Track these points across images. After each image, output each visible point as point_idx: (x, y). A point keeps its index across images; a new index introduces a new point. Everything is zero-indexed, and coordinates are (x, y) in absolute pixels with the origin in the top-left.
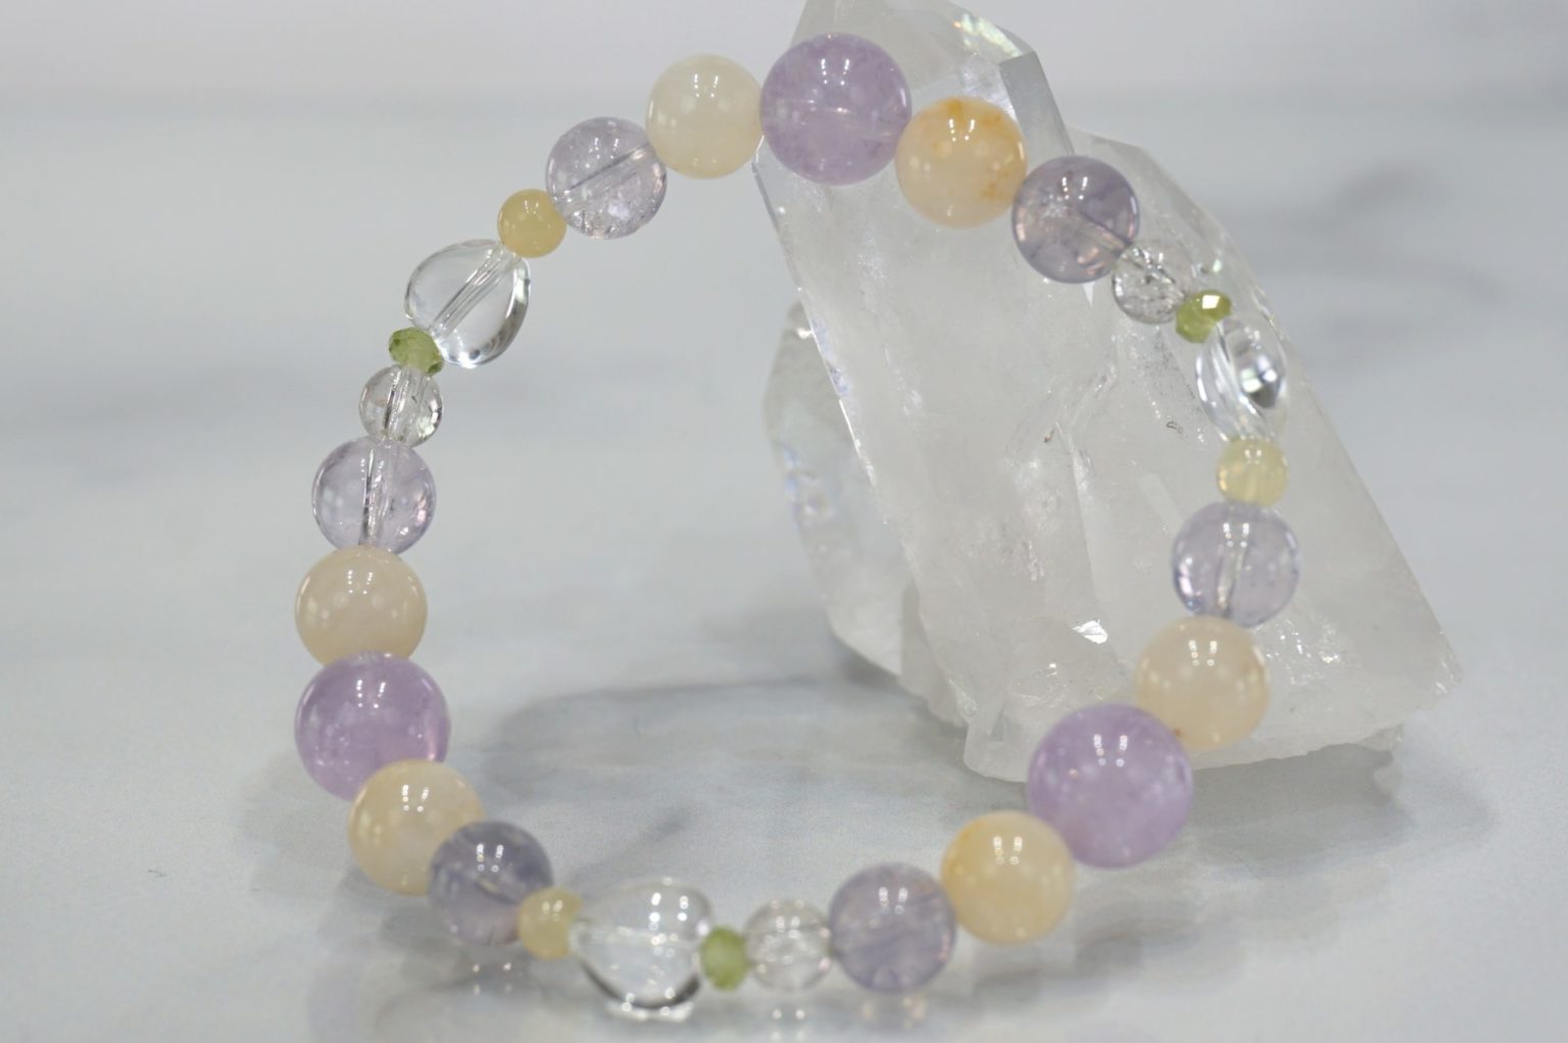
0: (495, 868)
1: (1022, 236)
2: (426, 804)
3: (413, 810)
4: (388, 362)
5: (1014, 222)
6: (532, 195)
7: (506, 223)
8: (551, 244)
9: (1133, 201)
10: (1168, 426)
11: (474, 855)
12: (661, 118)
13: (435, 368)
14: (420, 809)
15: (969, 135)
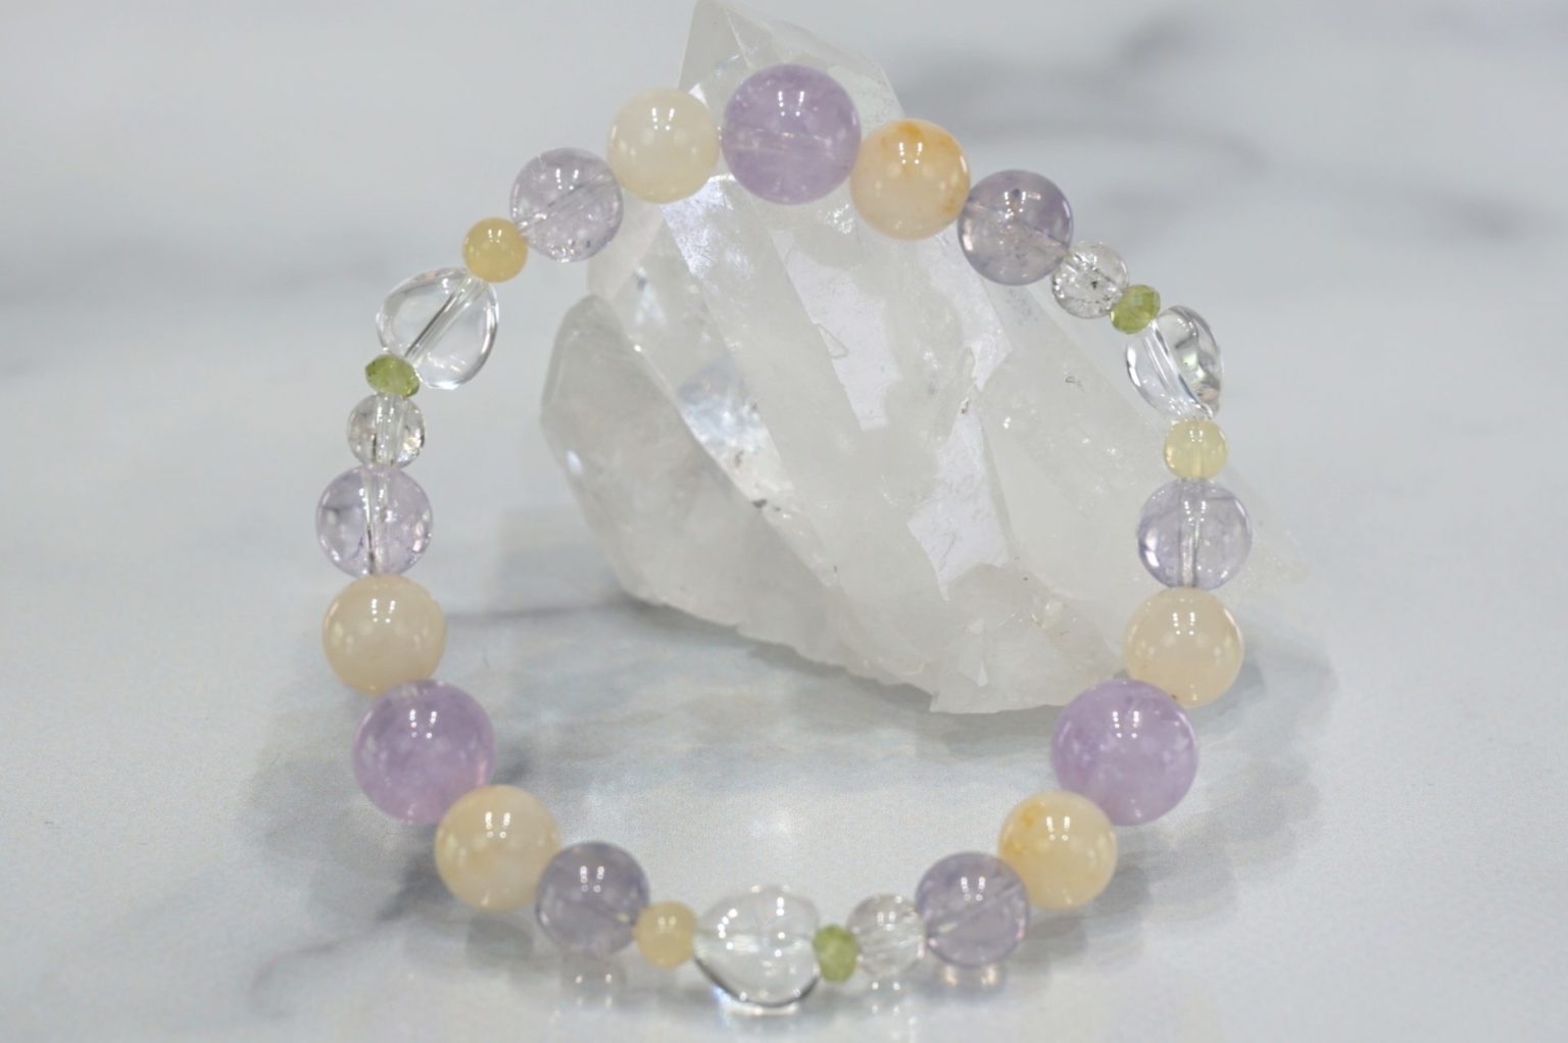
0: (597, 889)
1: (969, 245)
2: (509, 830)
3: (496, 835)
4: (369, 391)
5: (961, 232)
6: (496, 224)
7: (472, 250)
8: (514, 270)
9: (1065, 206)
10: (1067, 381)
11: (578, 877)
12: (623, 146)
13: (414, 391)
14: (503, 835)
15: (918, 158)
